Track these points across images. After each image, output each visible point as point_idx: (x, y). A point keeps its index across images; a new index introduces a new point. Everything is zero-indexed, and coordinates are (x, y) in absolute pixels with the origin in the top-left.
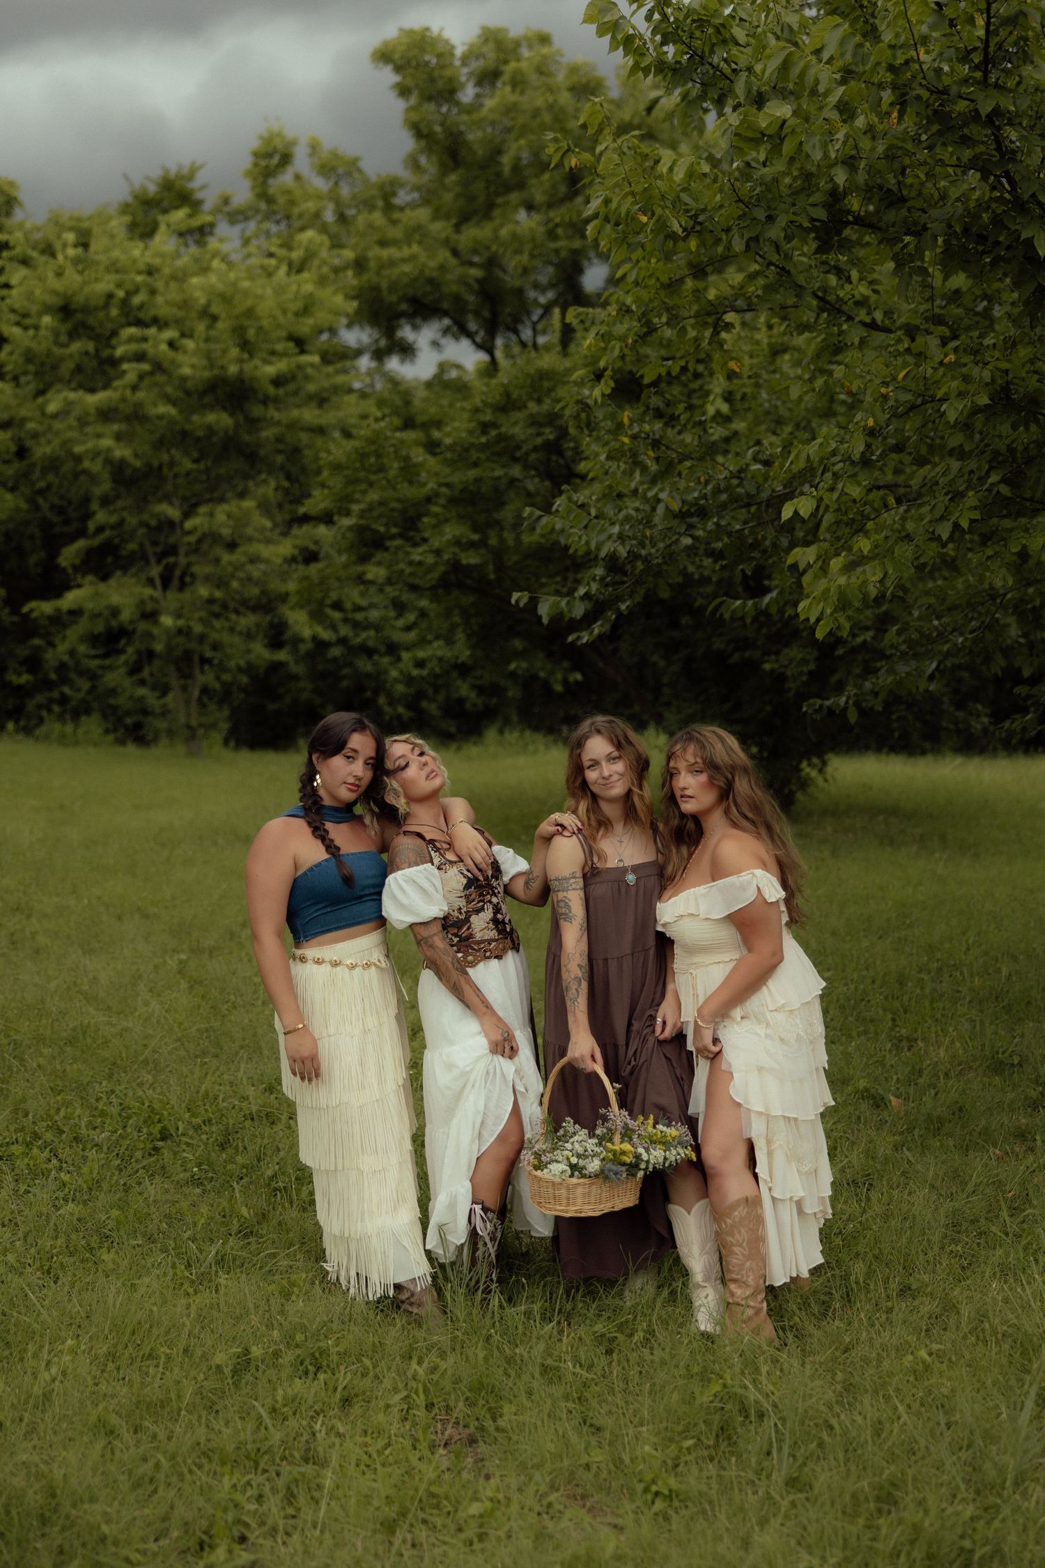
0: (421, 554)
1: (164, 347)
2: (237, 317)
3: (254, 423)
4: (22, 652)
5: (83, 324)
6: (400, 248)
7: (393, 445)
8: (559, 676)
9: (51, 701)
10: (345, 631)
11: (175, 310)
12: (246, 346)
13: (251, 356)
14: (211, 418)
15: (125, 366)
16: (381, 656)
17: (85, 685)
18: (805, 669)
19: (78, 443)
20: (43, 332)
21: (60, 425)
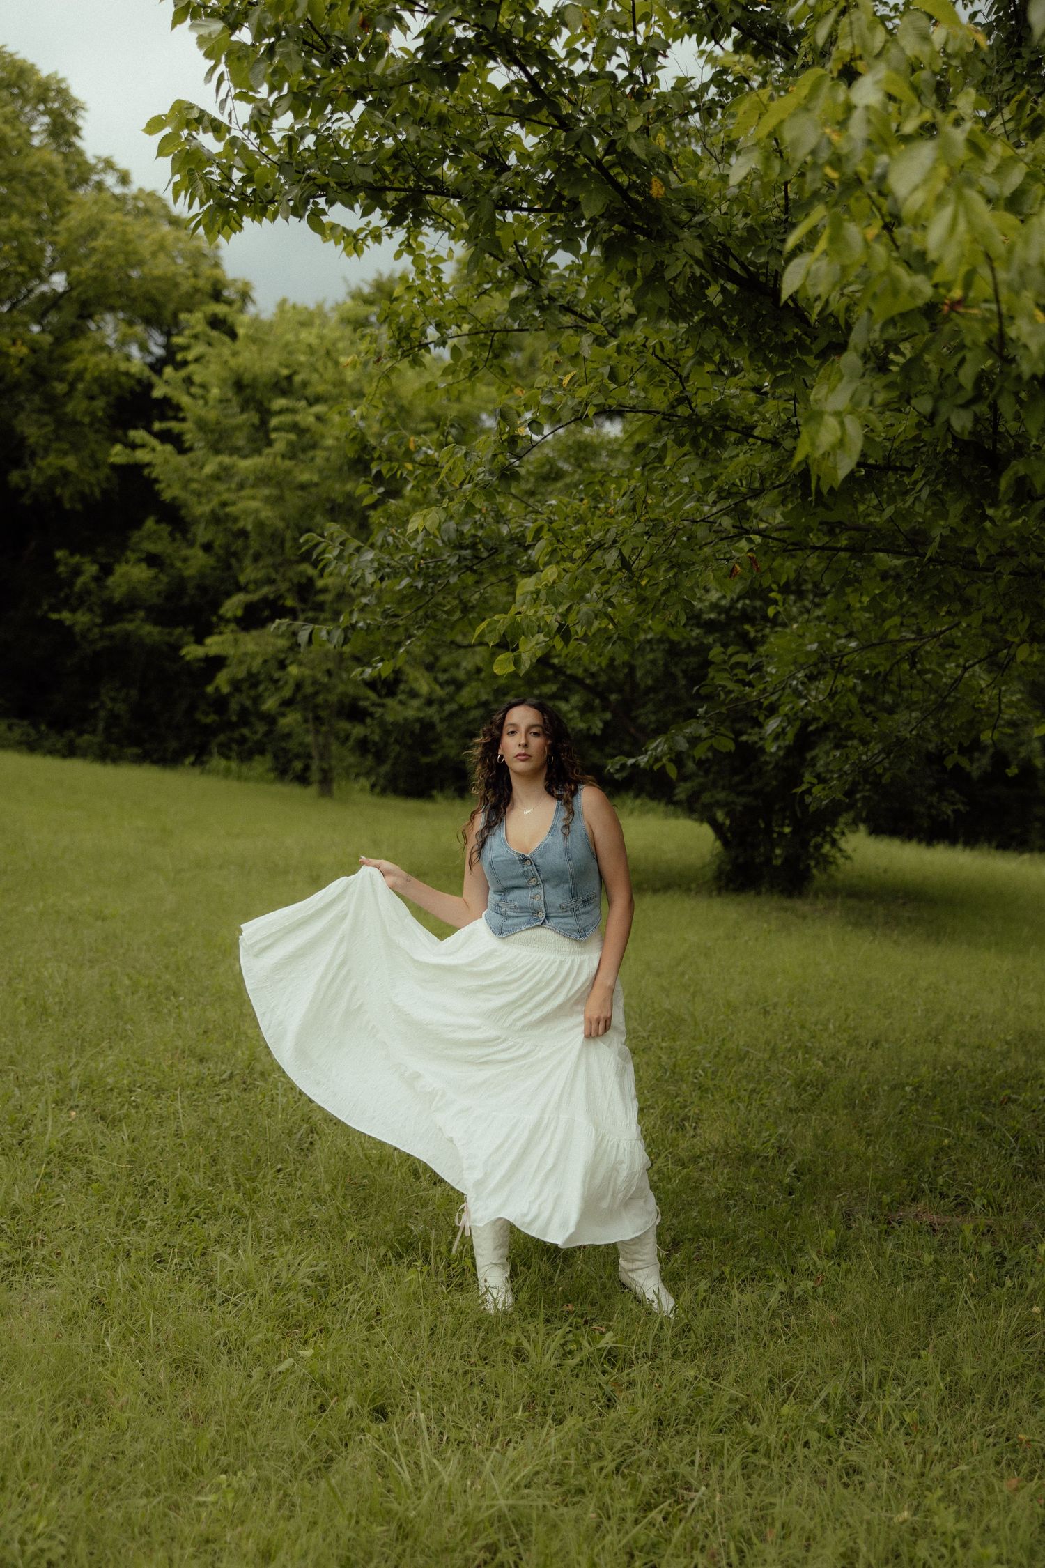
1: (311, 419)
5: (252, 398)
9: (232, 740)
11: (330, 388)
15: (275, 436)
17: (261, 728)
19: (234, 504)
20: (211, 403)
21: (220, 487)
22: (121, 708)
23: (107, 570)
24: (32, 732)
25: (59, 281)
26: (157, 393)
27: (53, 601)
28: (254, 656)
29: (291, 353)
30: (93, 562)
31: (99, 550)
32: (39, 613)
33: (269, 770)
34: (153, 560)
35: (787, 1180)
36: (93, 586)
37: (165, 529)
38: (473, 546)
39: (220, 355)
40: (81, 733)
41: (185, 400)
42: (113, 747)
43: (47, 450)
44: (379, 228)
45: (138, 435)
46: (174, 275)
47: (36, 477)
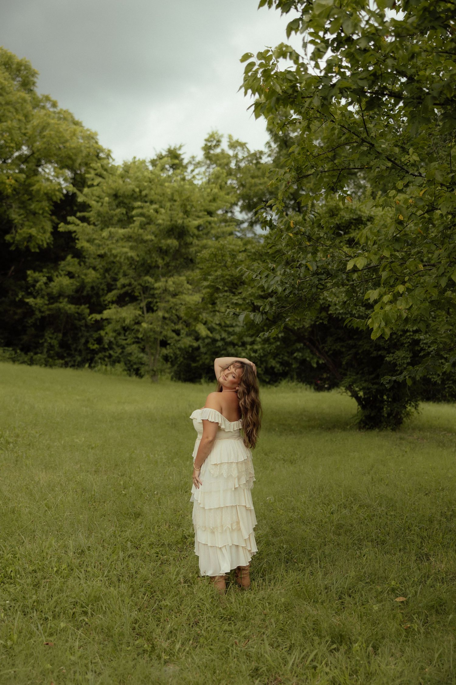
0: (237, 300)
1: (152, 211)
2: (183, 201)
3: (188, 245)
4: (95, 335)
5: (122, 202)
6: (260, 179)
7: (229, 251)
8: (315, 360)
9: (105, 356)
10: (224, 335)
11: (159, 197)
12: (186, 213)
13: (188, 216)
14: (169, 241)
15: (135, 219)
16: (239, 346)
17: (119, 351)
18: (405, 361)
19: (115, 249)
20: (105, 204)
21: (108, 242)
23: (50, 279)
24: (13, 352)
25: (25, 150)
26: (80, 200)
27: (23, 293)
28: (125, 319)
29: (140, 181)
30: (44, 276)
31: (45, 270)
32: (17, 299)
33: (123, 370)
34: (71, 275)
36: (43, 287)
37: (76, 260)
39: (107, 183)
40: (36, 353)
41: (92, 203)
42: (50, 360)
43: (22, 225)
45: (70, 219)
46: (80, 147)
47: (18, 238)
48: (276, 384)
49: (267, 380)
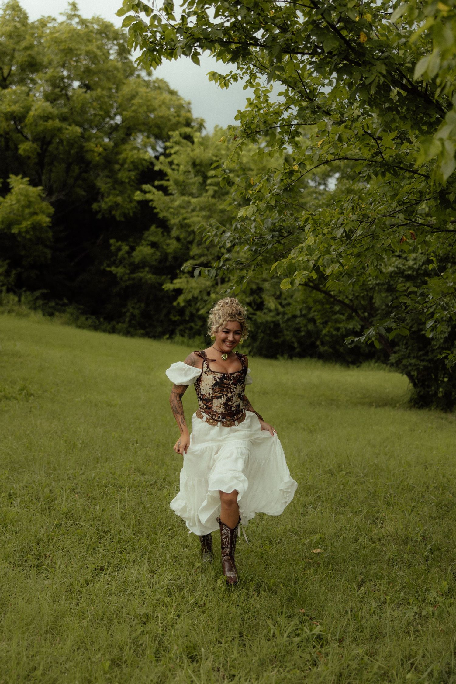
5: (200, 170)
9: (186, 328)
15: (208, 188)
17: (200, 323)
18: (442, 336)
19: (189, 218)
20: (181, 172)
21: (183, 211)
22: (136, 312)
23: (133, 249)
24: (97, 321)
25: (118, 119)
26: (156, 168)
27: (109, 262)
28: (195, 288)
29: (219, 150)
30: (127, 245)
31: (130, 240)
32: (102, 268)
33: (202, 343)
34: (154, 245)
35: (426, 553)
36: (126, 256)
37: (160, 230)
38: (280, 231)
39: (186, 151)
40: (118, 322)
41: (169, 171)
42: (132, 330)
43: (109, 195)
44: (236, 74)
45: (147, 187)
46: (168, 115)
47: (104, 206)
48: (358, 364)
49: (350, 360)
